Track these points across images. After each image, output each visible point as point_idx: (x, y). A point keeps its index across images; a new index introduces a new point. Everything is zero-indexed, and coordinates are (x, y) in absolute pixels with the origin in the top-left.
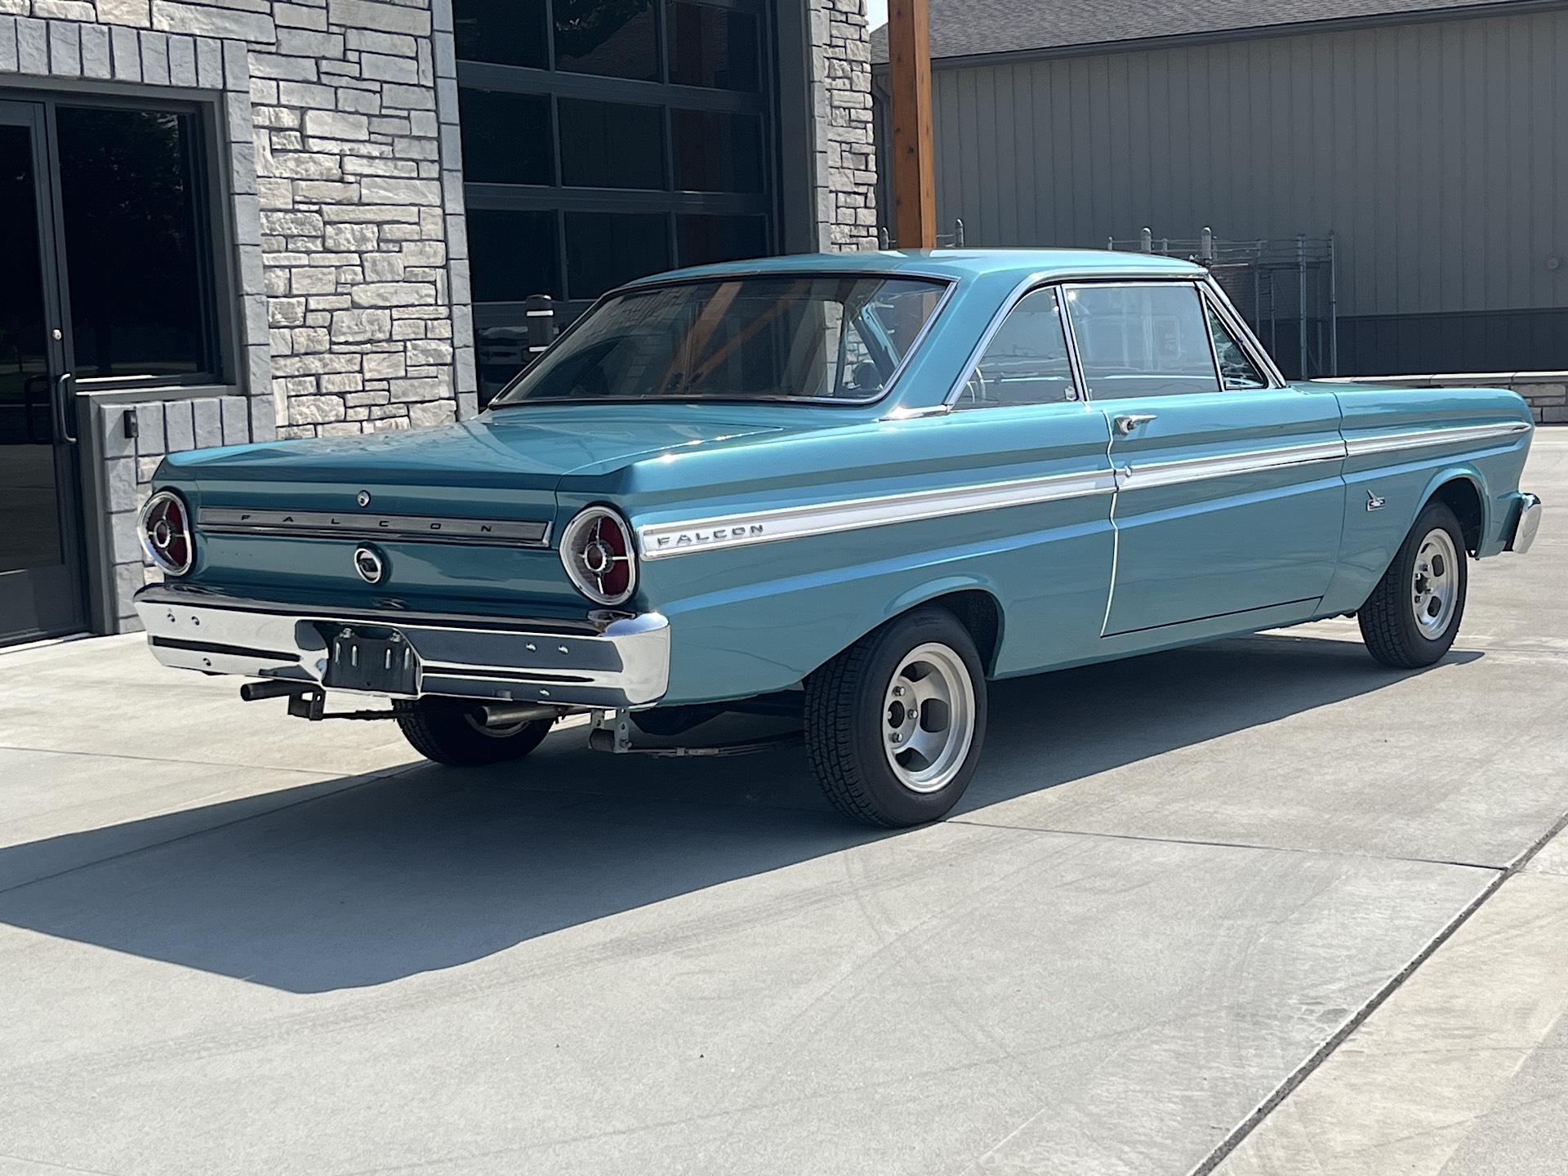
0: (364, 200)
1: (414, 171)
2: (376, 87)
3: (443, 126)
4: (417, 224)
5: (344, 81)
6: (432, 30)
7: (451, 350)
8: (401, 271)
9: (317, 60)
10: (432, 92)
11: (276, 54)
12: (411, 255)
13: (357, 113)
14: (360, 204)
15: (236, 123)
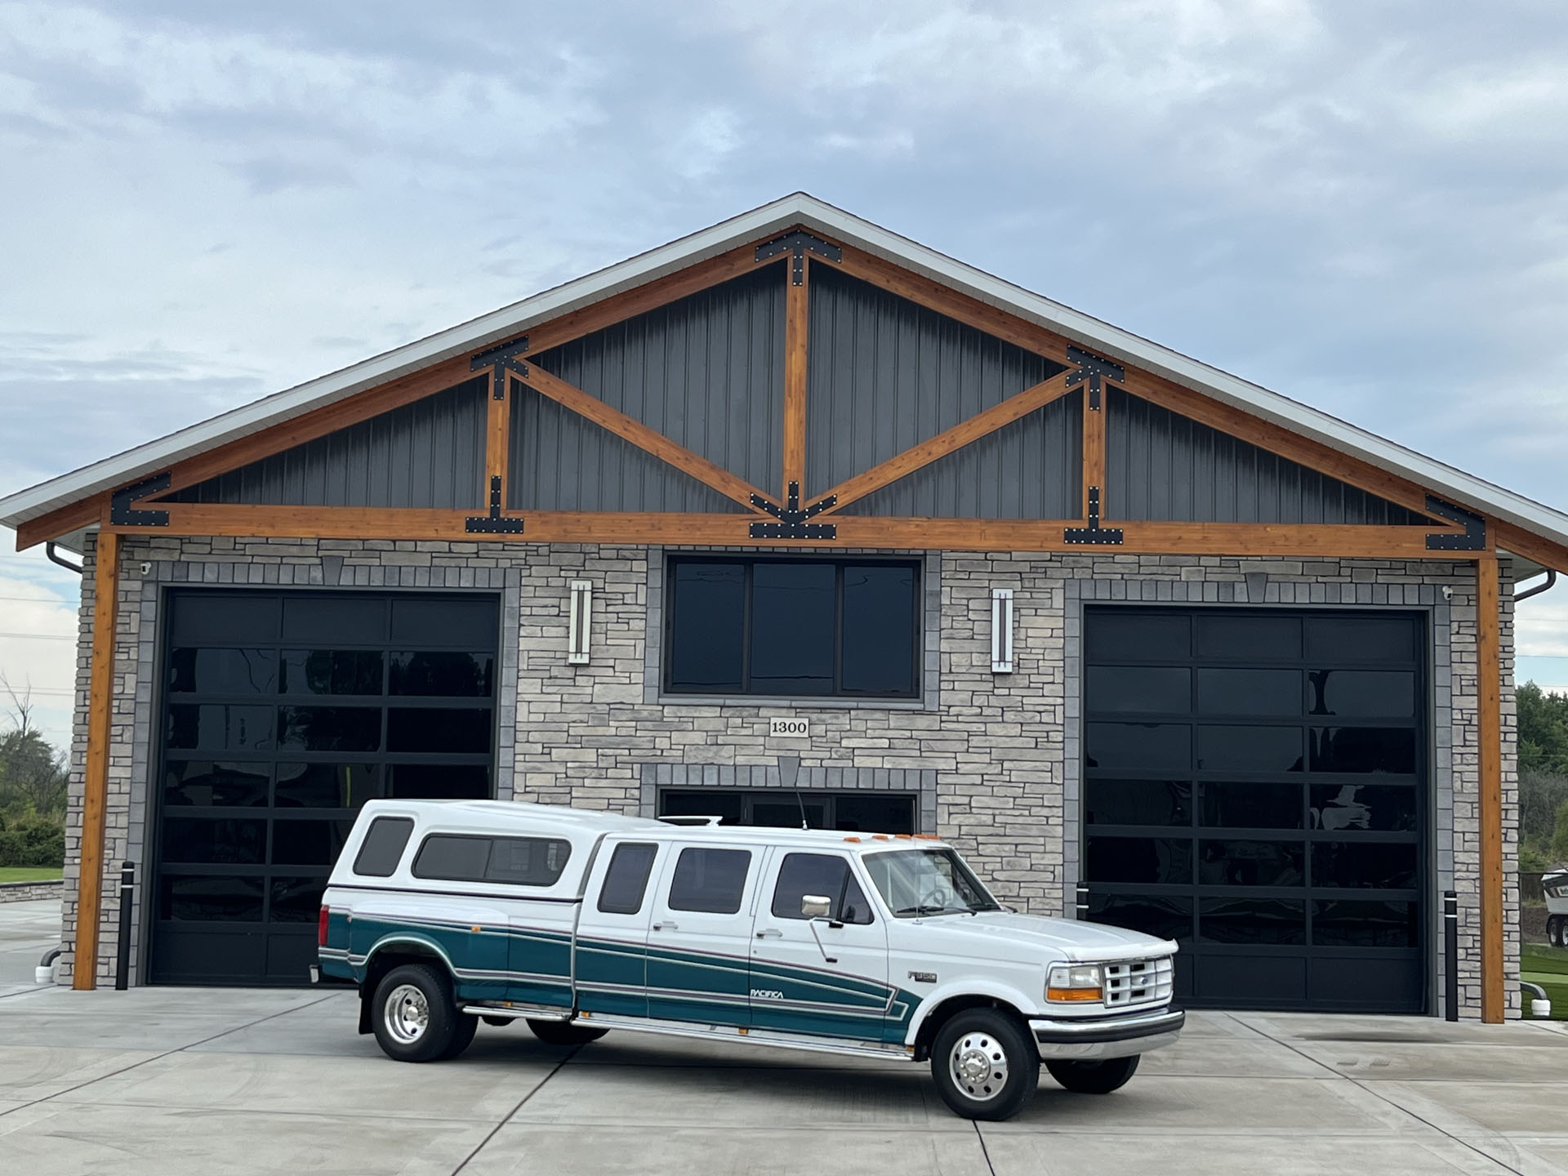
0: (1007, 834)
1: (1043, 820)
2: (1022, 785)
3: (1066, 802)
4: (1044, 845)
5: (998, 784)
6: (1064, 759)
7: (1061, 903)
8: (1029, 865)
9: (982, 775)
10: (1062, 786)
11: (957, 773)
12: (1036, 859)
13: (1006, 796)
14: (1005, 835)
15: (926, 803)
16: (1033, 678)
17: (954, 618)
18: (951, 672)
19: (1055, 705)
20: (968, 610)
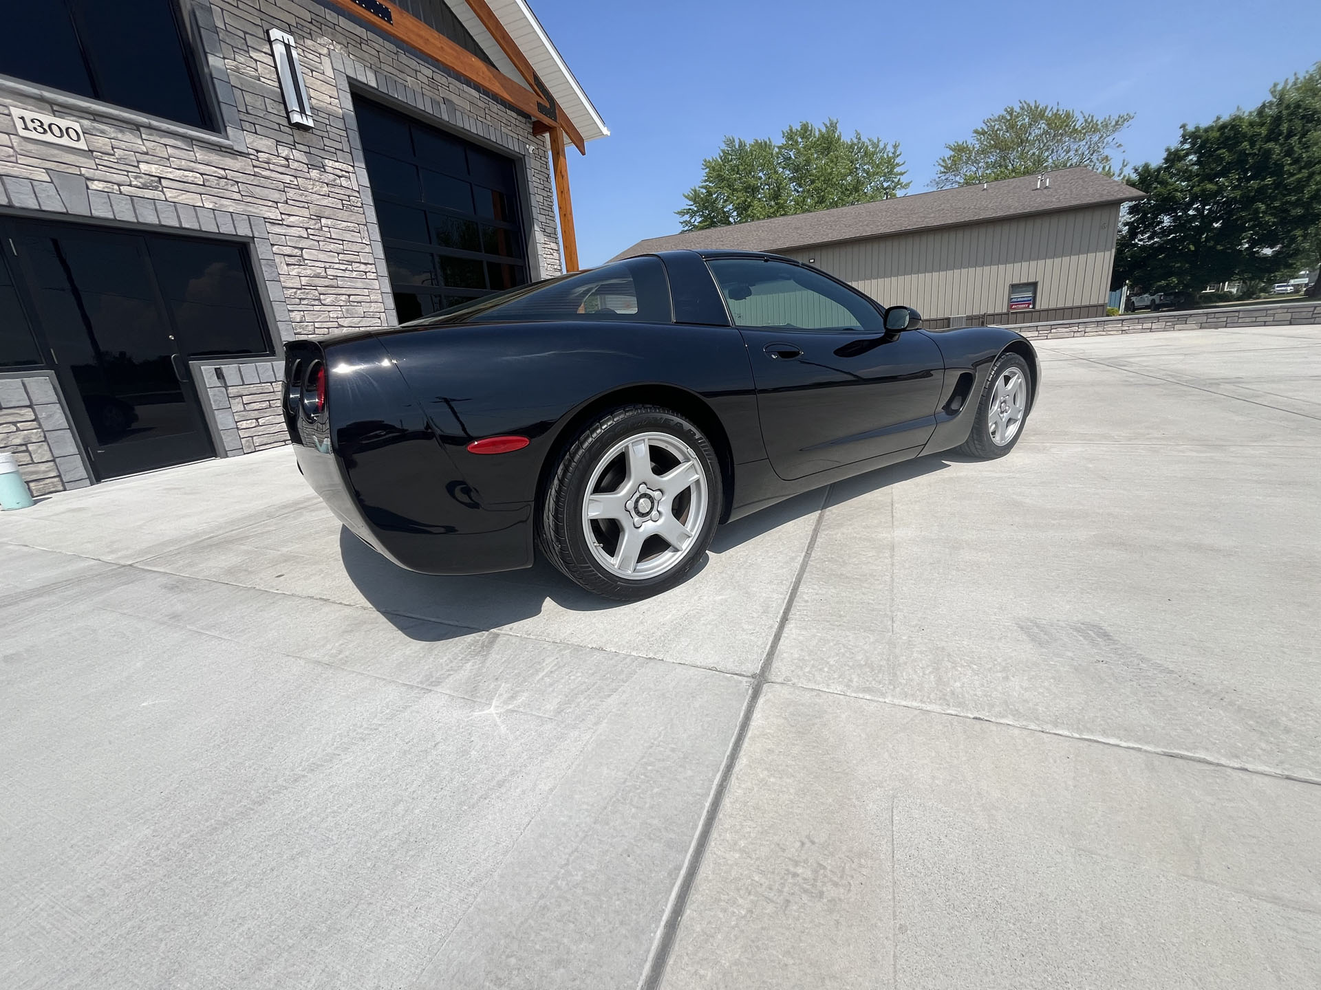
0: (339, 286)
1: (363, 275)
2: (341, 242)
3: (377, 259)
4: (369, 296)
5: (322, 239)
6: (367, 222)
9: (307, 229)
10: (370, 246)
11: (283, 224)
12: (366, 307)
13: (331, 251)
15: (261, 251)
16: (327, 142)
17: (235, 49)
18: (248, 113)
19: (349, 172)
20: (248, 46)
